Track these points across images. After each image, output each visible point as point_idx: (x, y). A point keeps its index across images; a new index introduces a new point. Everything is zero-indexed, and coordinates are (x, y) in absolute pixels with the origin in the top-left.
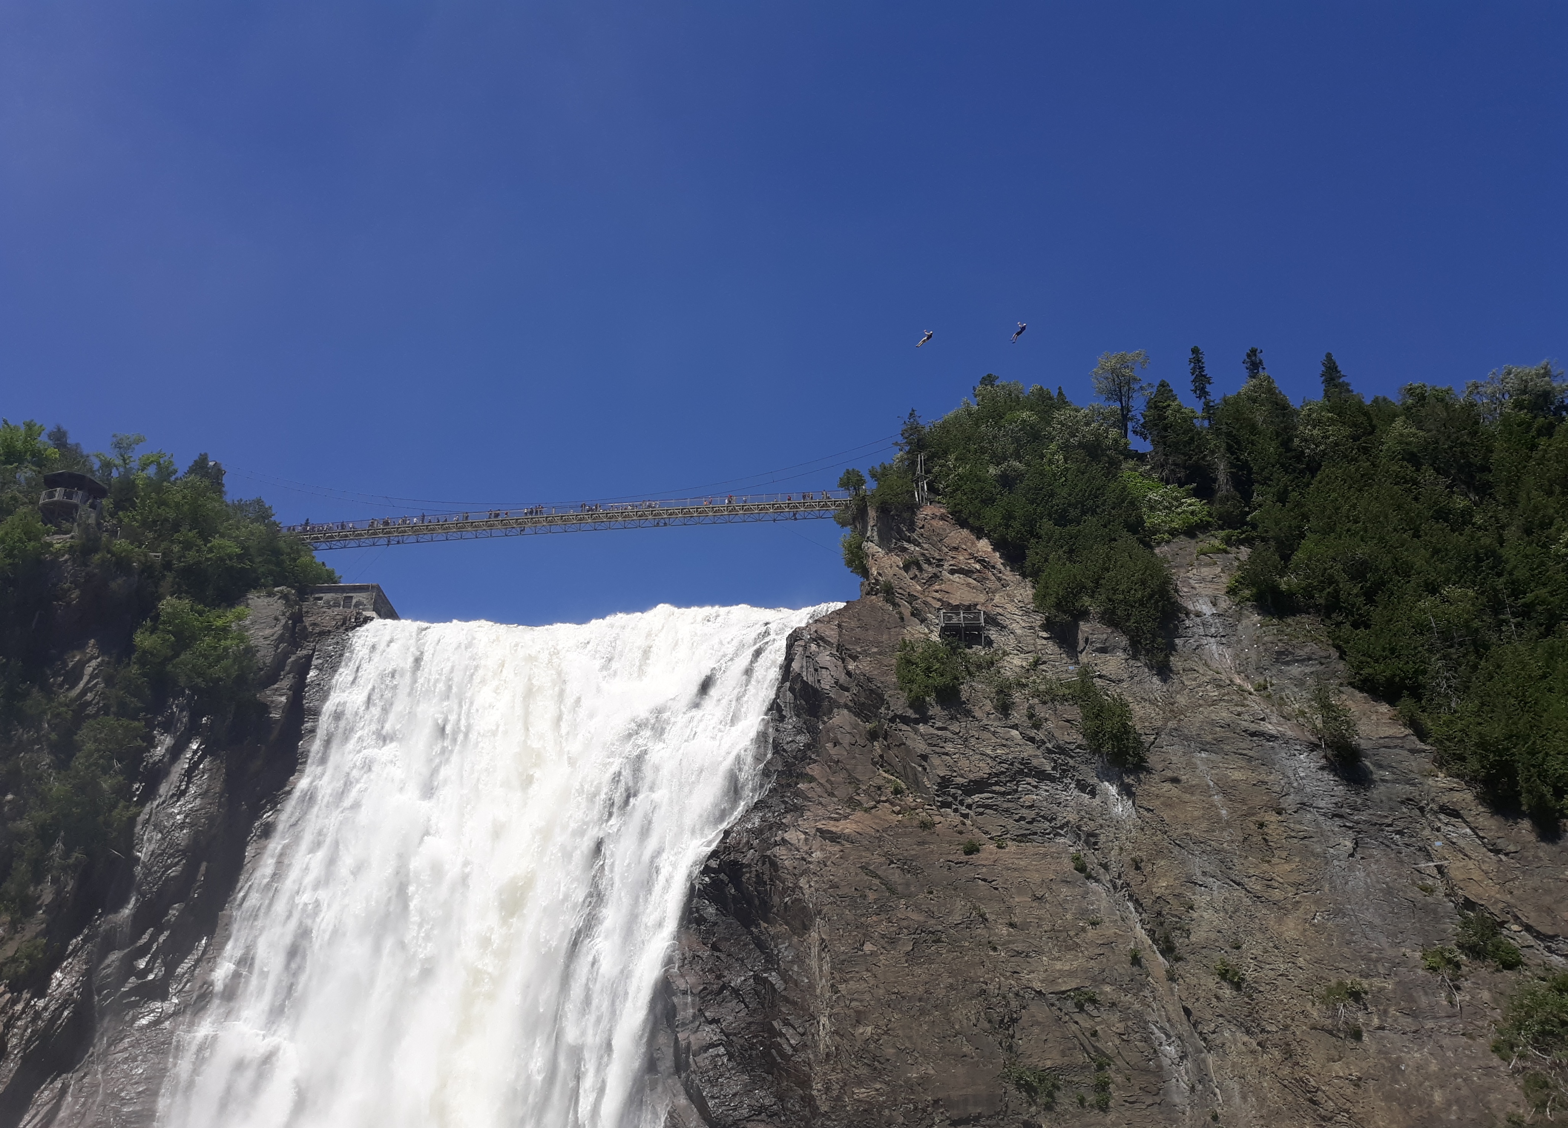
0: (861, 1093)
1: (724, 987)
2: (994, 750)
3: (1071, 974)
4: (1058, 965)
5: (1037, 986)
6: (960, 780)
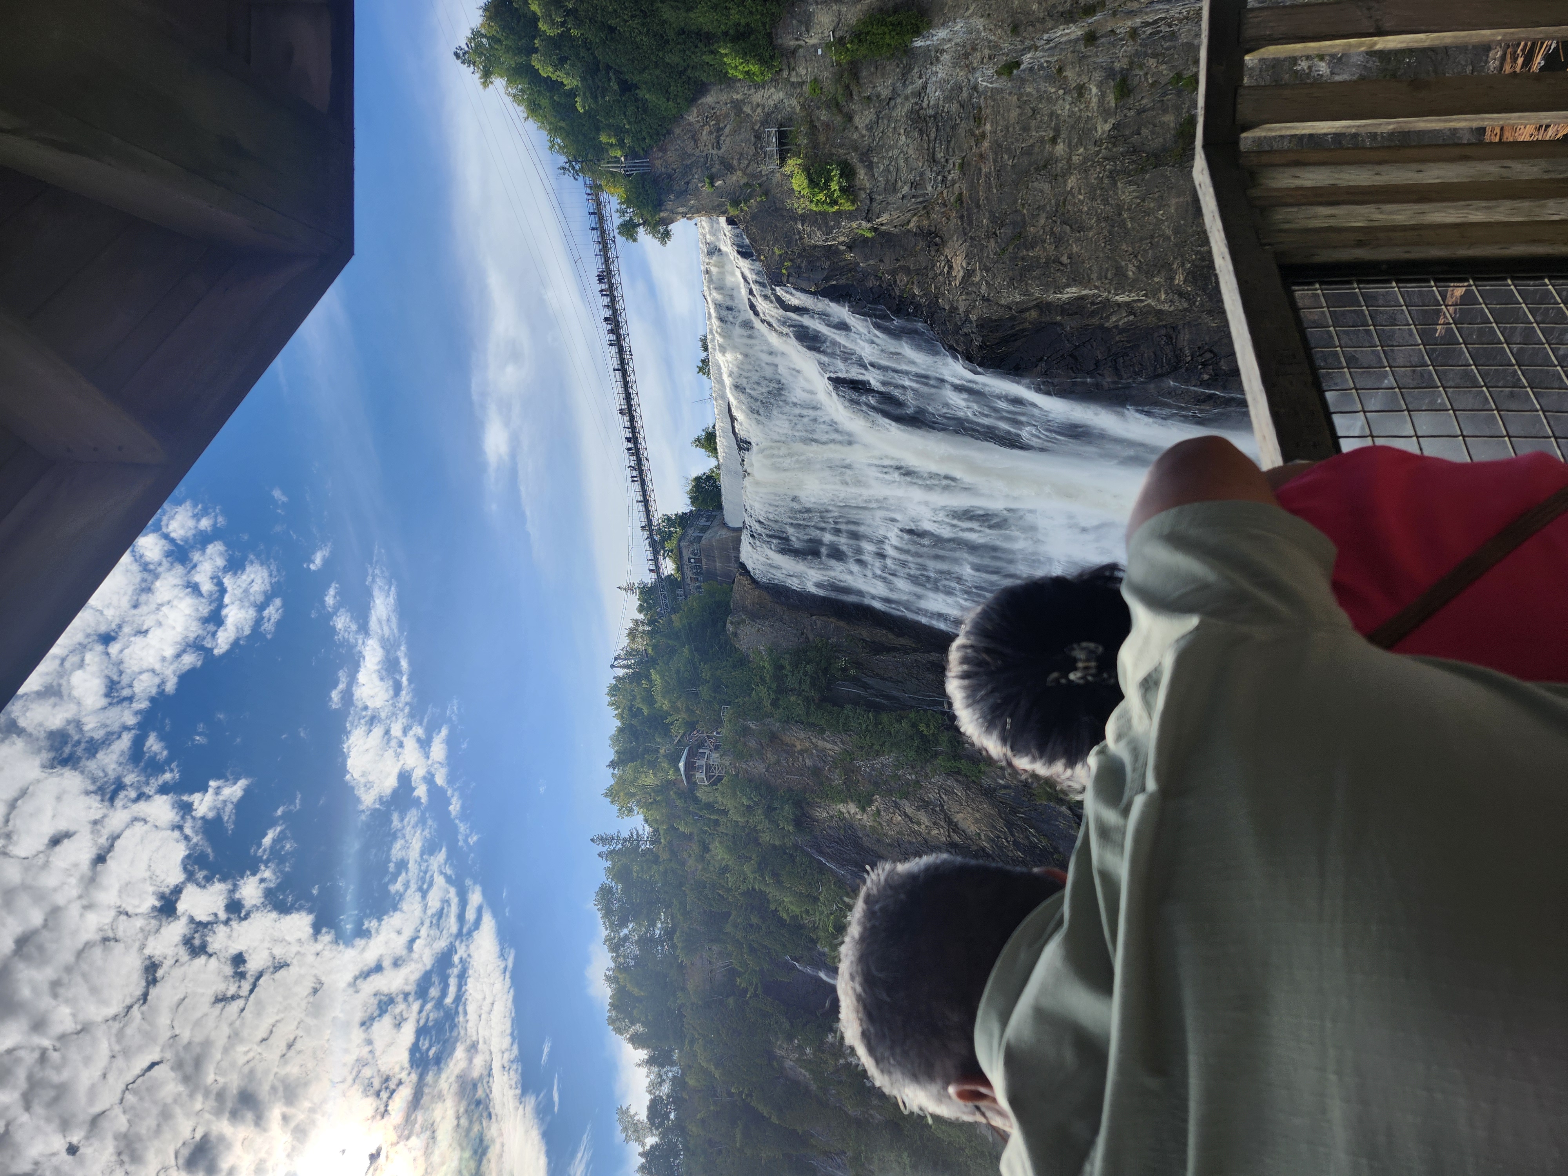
0: (1179, 279)
1: (1072, 355)
3: (1103, 96)
5: (1108, 127)
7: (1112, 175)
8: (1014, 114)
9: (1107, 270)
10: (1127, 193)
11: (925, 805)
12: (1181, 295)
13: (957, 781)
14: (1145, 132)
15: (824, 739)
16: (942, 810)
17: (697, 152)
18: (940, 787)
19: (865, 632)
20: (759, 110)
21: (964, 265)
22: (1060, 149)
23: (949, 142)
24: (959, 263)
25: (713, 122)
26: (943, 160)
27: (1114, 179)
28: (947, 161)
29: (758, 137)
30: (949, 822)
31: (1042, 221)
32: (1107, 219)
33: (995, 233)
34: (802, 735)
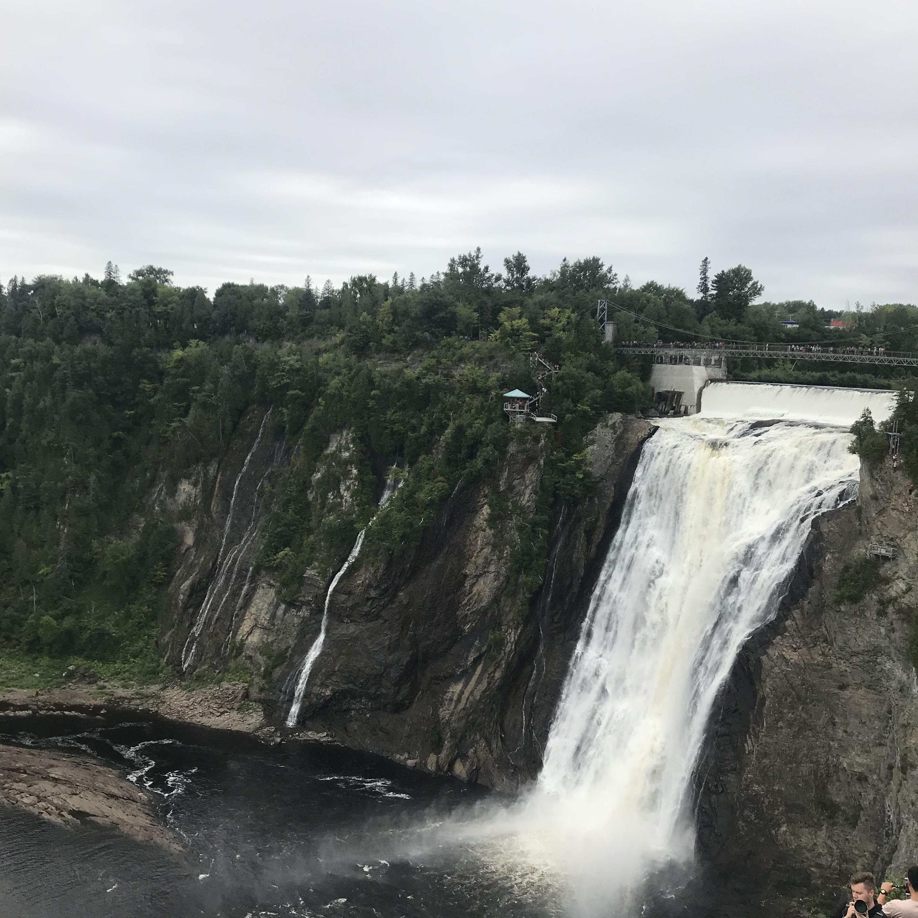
0: (756, 787)
1: (736, 711)
2: (870, 638)
3: (861, 765)
4: (858, 759)
5: (845, 764)
6: (847, 649)
7: (818, 763)
8: (865, 711)
9: (769, 748)
10: (805, 768)
11: (487, 563)
12: (748, 786)
13: (503, 582)
14: (838, 784)
15: (531, 494)
16: (485, 572)
17: (892, 493)
18: (498, 572)
19: (602, 523)
20: (907, 545)
21: (792, 661)
22: (840, 733)
23: (861, 666)
24: (793, 656)
25: (907, 510)
26: (851, 661)
27: (815, 763)
28: (850, 663)
29: (892, 539)
30: (478, 577)
31: (804, 715)
32: (795, 754)
33: (804, 685)
34: (534, 479)
